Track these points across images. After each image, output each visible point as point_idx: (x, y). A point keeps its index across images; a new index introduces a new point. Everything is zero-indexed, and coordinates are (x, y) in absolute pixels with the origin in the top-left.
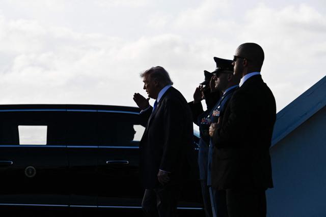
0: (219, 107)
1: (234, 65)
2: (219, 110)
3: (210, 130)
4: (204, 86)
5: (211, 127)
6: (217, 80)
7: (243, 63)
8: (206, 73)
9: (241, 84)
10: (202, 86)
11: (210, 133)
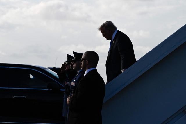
0: (75, 81)
1: (81, 64)
2: (75, 82)
3: (67, 101)
4: (67, 63)
5: (68, 99)
6: (74, 64)
7: (86, 62)
8: (68, 56)
9: (85, 75)
10: (66, 63)
11: (67, 102)
